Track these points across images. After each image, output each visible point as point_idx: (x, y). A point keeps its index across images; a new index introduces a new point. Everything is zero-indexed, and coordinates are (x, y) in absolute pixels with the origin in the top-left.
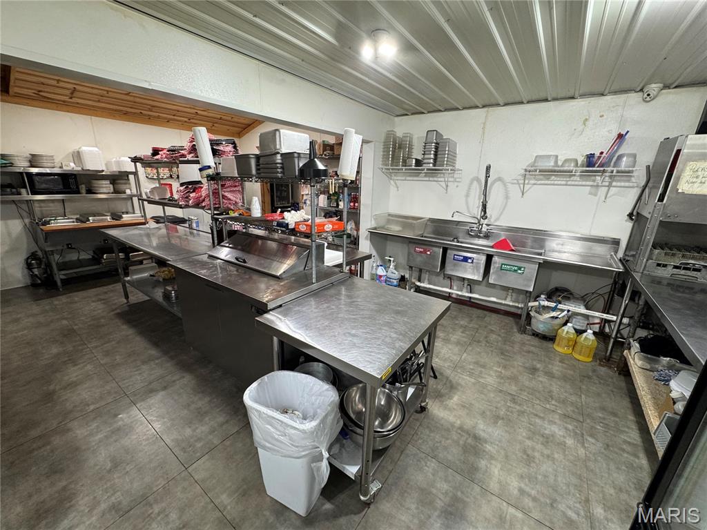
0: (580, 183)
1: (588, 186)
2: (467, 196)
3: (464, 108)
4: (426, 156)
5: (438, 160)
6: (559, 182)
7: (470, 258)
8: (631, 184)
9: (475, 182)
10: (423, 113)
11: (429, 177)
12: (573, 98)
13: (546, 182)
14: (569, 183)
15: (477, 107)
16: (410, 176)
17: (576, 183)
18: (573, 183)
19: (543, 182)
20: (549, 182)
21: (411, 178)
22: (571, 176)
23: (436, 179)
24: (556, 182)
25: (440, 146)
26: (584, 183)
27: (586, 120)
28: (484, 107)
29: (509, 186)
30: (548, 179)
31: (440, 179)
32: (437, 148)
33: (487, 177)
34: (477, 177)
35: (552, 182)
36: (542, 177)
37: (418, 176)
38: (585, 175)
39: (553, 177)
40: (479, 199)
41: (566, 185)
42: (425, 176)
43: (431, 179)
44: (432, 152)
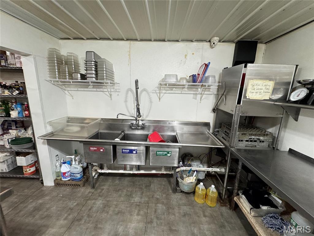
0: (188, 92)
1: (192, 94)
2: (126, 101)
3: (114, 39)
4: (89, 72)
5: (99, 75)
6: (178, 92)
7: (134, 150)
8: (210, 93)
9: (130, 92)
10: (83, 39)
11: (97, 88)
12: (178, 41)
13: (171, 92)
14: (183, 92)
15: (122, 40)
16: (82, 88)
17: (186, 92)
18: (185, 92)
19: (169, 92)
20: (173, 92)
21: (83, 89)
22: (183, 88)
23: (101, 90)
24: (176, 92)
25: (98, 64)
26: (190, 92)
27: (186, 55)
28: (127, 40)
29: (151, 94)
30: (172, 90)
31: (105, 90)
32: (96, 66)
33: (137, 88)
34: (131, 89)
35: (174, 92)
36: (168, 89)
37: (87, 88)
38: (190, 87)
39: (174, 89)
40: (134, 104)
41: (181, 93)
42: (93, 88)
43: (98, 90)
44: (93, 69)
